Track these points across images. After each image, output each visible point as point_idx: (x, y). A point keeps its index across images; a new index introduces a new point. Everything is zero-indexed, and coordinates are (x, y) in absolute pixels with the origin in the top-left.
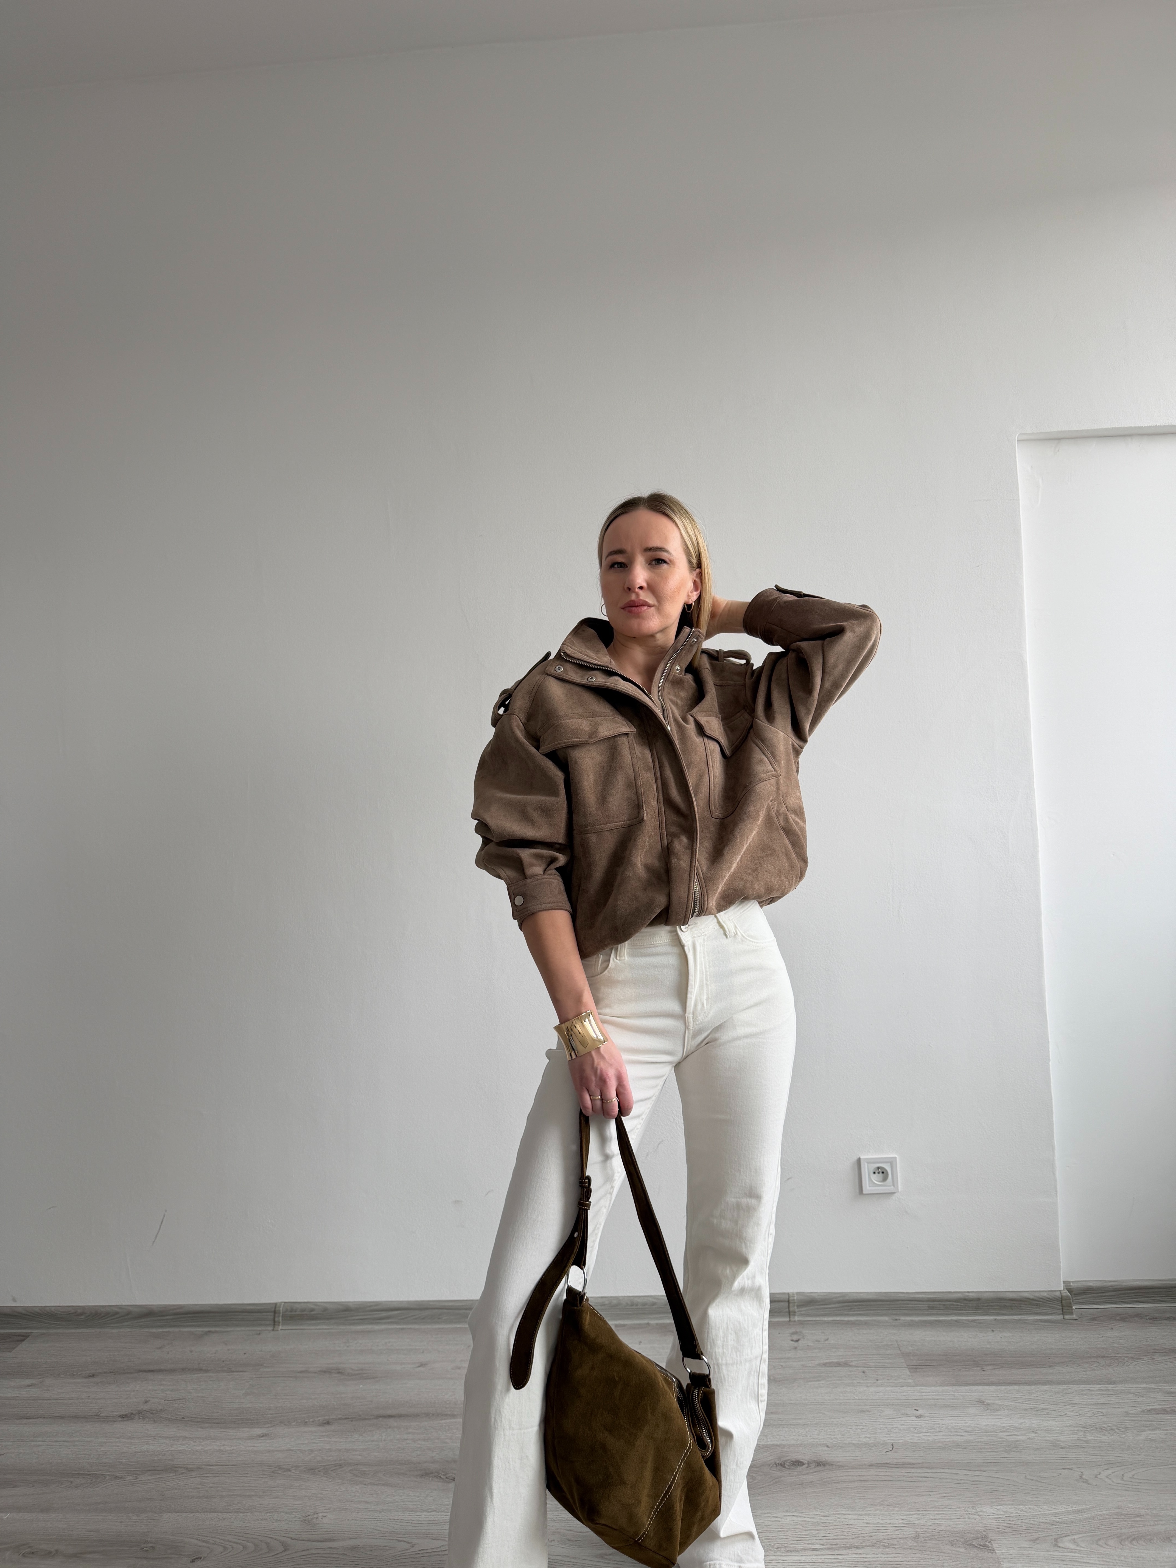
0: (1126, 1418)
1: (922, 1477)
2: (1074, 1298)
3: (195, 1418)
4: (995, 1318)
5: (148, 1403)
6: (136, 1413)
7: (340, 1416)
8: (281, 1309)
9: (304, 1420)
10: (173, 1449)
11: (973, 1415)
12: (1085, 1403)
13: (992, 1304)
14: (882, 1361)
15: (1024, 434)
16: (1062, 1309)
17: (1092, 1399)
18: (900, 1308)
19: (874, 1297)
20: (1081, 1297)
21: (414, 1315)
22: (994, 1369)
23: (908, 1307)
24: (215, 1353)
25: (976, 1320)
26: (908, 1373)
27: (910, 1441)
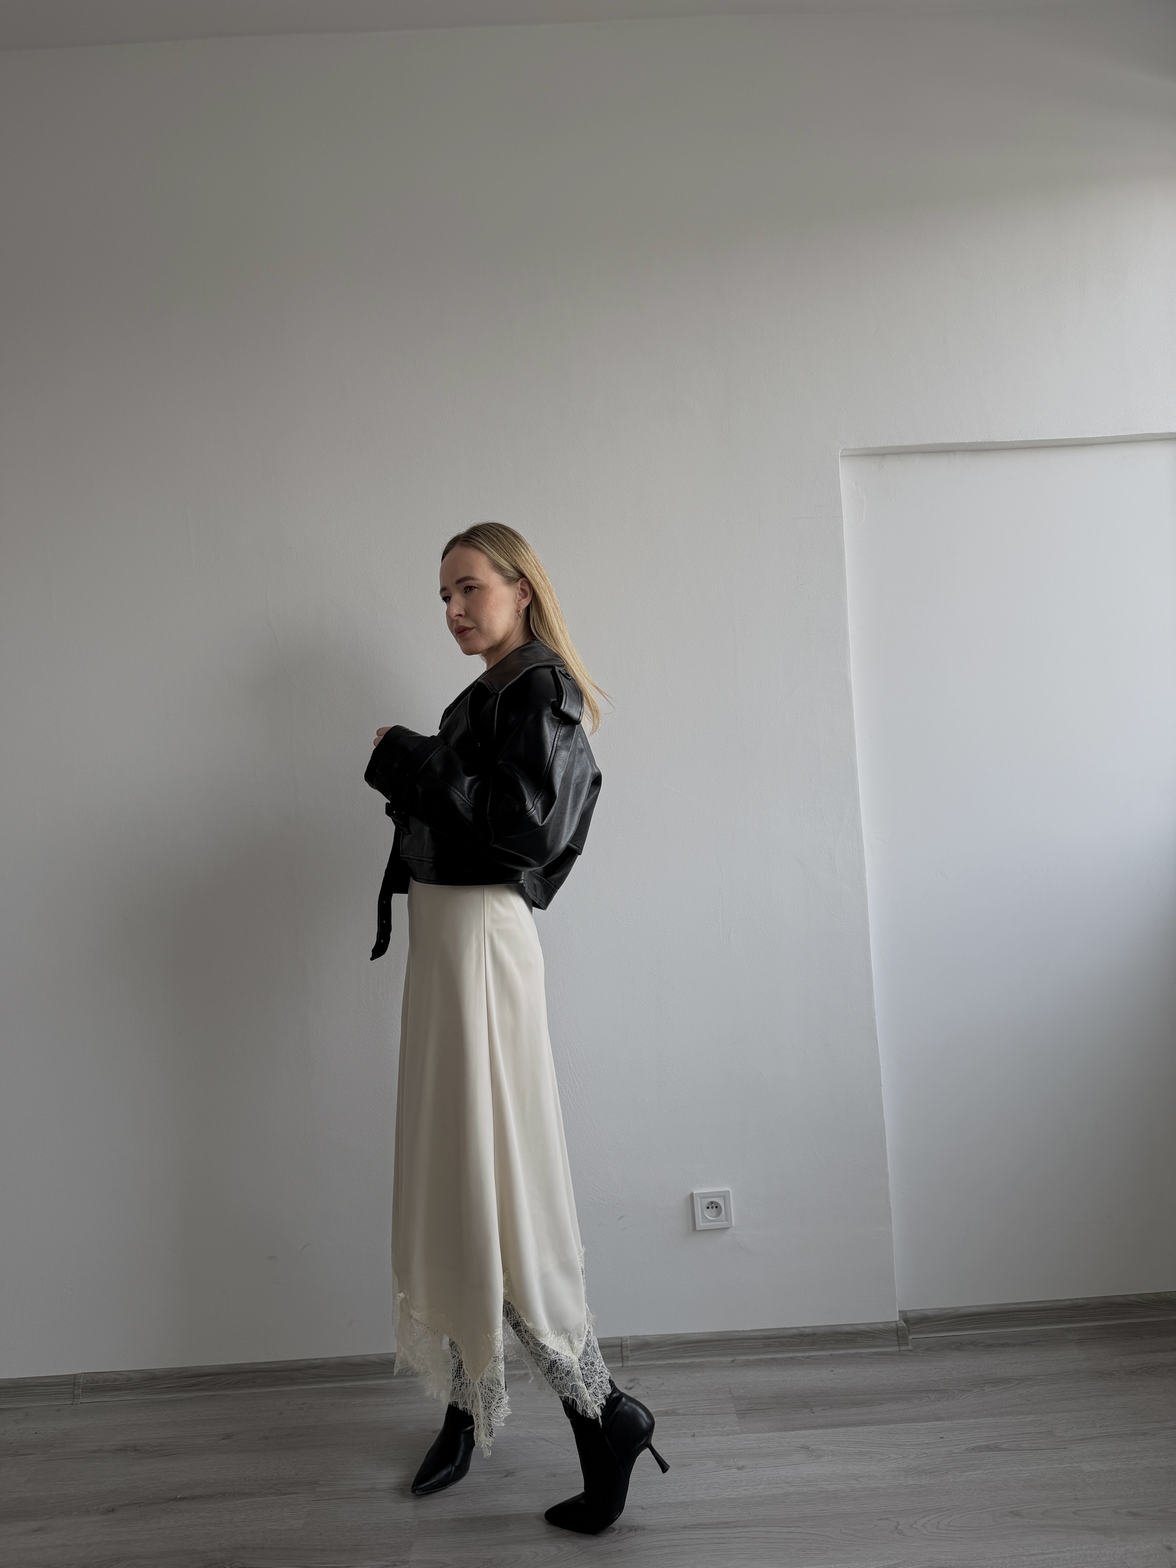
0: (949, 1458)
1: (735, 1538)
2: (911, 1328)
4: (831, 1353)
7: (127, 1502)
8: (81, 1380)
9: (87, 1509)
11: (796, 1463)
12: (909, 1443)
13: (828, 1338)
14: (711, 1407)
15: (848, 449)
16: (898, 1340)
17: (917, 1438)
18: (738, 1347)
19: (709, 1337)
20: (916, 1327)
21: (226, 1380)
22: (824, 1410)
23: (744, 1346)
24: (4, 1434)
25: (812, 1356)
26: (737, 1419)
27: (728, 1497)
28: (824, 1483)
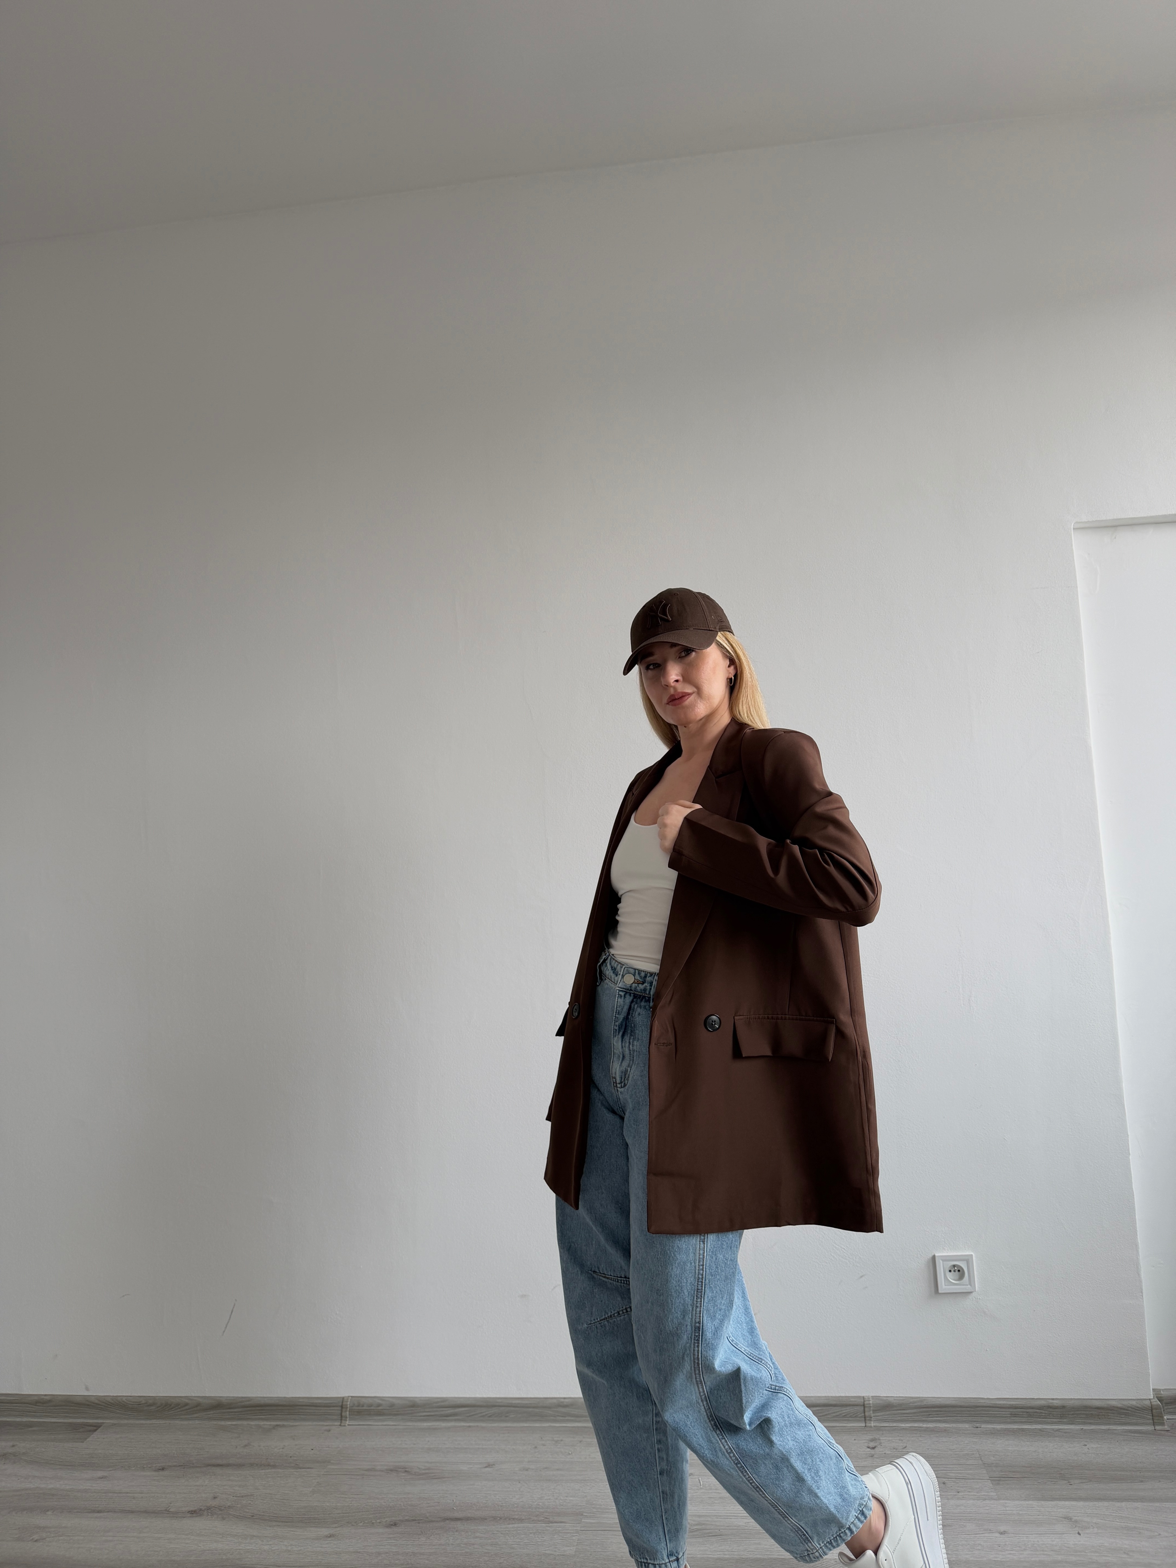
2: (1166, 1408)
3: (263, 1515)
4: (1082, 1427)
5: (217, 1499)
6: (205, 1509)
7: (407, 1518)
8: (348, 1403)
9: (371, 1521)
10: (241, 1548)
11: (1060, 1533)
13: (1078, 1412)
14: (963, 1472)
15: (1080, 522)
16: (1153, 1419)
18: (981, 1415)
19: (954, 1403)
20: (1170, 1407)
21: (481, 1413)
22: (1082, 1483)
23: (988, 1414)
24: (283, 1448)
25: (1061, 1429)
26: (991, 1485)
27: (993, 1559)
28: (1092, 1554)
